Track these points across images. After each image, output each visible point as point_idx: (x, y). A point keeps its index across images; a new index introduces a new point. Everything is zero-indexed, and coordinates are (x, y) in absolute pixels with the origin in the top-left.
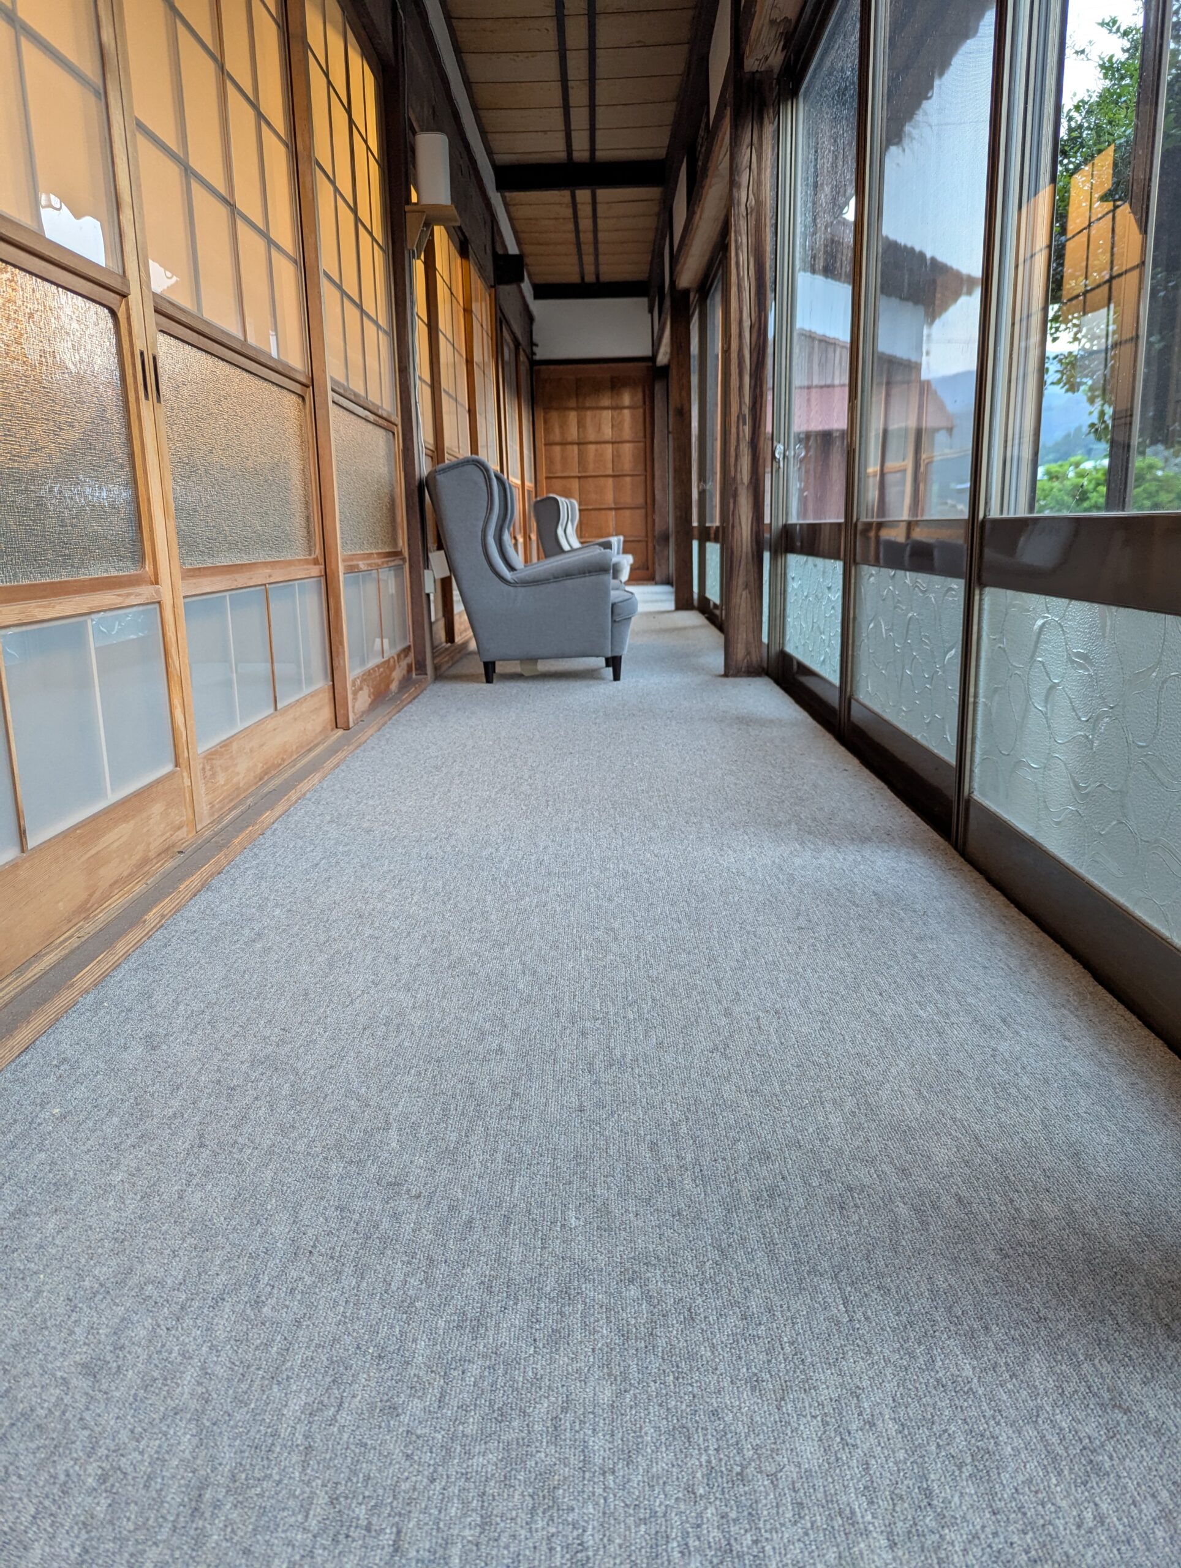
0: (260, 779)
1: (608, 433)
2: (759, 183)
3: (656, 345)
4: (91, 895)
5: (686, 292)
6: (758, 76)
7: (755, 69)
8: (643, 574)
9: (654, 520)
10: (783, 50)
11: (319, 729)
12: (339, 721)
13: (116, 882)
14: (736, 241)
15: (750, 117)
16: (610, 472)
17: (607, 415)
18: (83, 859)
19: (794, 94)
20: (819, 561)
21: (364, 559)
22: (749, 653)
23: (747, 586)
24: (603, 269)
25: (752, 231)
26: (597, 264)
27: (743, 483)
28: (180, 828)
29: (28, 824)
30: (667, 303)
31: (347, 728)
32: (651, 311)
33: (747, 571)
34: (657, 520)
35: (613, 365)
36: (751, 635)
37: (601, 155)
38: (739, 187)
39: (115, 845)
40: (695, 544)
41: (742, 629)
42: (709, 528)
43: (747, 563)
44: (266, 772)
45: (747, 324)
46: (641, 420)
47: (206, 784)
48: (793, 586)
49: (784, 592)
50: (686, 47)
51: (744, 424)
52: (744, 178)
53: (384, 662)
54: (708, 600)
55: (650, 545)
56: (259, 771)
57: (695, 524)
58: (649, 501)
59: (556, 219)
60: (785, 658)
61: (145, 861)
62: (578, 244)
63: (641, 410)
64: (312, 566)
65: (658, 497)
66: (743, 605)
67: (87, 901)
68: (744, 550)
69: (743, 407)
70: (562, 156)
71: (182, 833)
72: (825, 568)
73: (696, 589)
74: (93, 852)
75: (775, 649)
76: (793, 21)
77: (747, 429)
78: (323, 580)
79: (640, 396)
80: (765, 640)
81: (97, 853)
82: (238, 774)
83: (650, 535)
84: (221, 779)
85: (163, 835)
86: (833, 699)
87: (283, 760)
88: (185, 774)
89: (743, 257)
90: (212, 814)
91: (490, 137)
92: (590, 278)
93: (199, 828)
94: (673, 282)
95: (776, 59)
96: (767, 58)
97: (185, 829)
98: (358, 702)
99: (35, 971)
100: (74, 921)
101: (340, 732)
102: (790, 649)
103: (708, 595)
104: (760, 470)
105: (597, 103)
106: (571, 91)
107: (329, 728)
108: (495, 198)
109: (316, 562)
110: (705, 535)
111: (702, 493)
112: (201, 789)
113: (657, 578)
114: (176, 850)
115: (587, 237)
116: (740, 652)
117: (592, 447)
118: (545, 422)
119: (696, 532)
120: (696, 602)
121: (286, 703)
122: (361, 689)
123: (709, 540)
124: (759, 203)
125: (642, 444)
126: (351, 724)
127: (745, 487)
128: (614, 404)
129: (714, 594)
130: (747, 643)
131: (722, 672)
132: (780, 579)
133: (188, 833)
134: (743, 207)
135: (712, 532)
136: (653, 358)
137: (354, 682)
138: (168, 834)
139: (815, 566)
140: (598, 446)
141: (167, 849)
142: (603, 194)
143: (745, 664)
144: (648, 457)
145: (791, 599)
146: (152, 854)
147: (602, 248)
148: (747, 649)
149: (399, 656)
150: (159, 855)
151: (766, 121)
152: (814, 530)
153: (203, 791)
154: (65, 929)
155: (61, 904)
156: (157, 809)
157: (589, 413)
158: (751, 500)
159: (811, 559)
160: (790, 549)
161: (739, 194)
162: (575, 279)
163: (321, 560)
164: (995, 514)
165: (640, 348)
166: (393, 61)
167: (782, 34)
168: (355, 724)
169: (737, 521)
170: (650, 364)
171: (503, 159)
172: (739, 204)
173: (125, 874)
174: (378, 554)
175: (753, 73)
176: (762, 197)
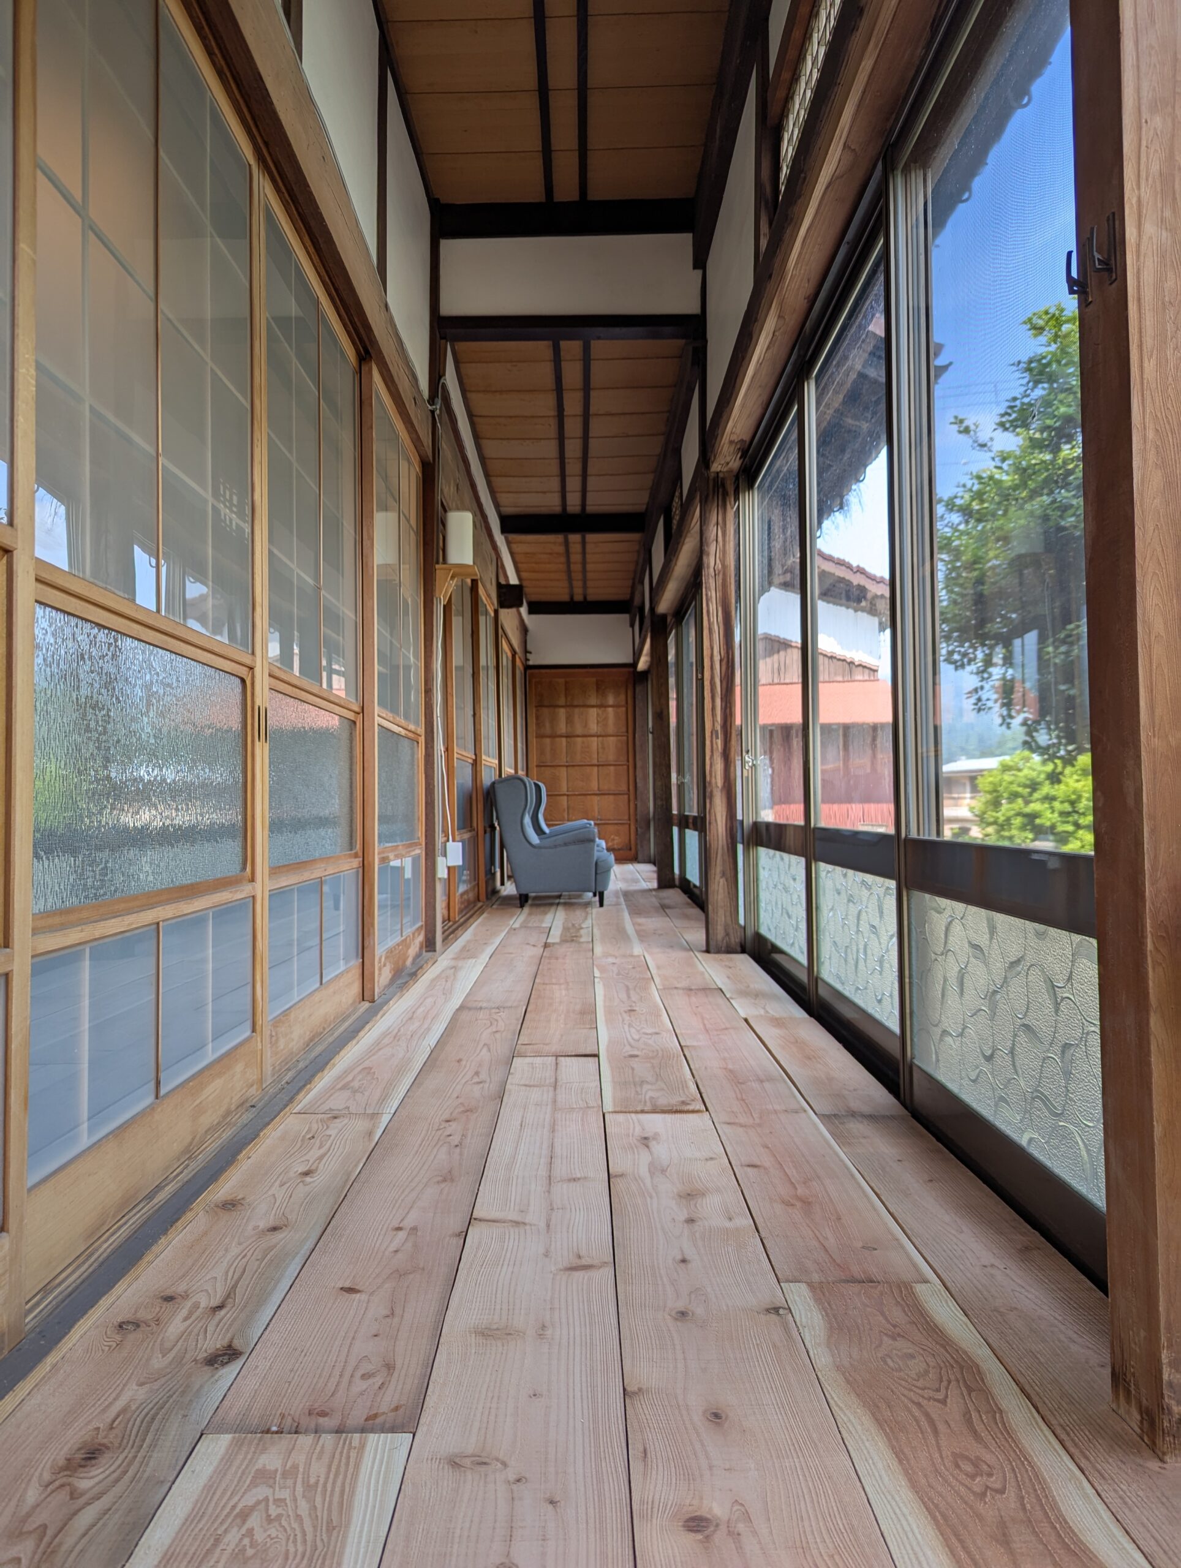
0: (307, 1046)
1: (594, 728)
2: (724, 552)
3: (637, 655)
4: (193, 1139)
5: (664, 617)
6: (721, 475)
7: (719, 470)
8: (628, 855)
9: (636, 805)
10: (740, 458)
11: (350, 1001)
12: (366, 994)
13: (209, 1129)
14: (707, 595)
15: (716, 504)
16: (595, 762)
17: (593, 712)
18: (191, 1108)
19: (750, 486)
20: (785, 856)
21: (392, 851)
22: (727, 934)
23: (723, 874)
24: (590, 591)
25: (720, 587)
26: (585, 587)
27: (717, 787)
28: (252, 1085)
29: (162, 1076)
30: (647, 622)
31: (373, 1001)
32: (632, 625)
33: (724, 861)
34: (639, 805)
35: (600, 670)
36: (729, 918)
37: (590, 509)
38: (708, 555)
39: (211, 1098)
40: (675, 830)
41: (721, 912)
42: (687, 816)
43: (723, 855)
44: (311, 1040)
45: (717, 658)
46: (623, 717)
47: (271, 1047)
48: (763, 874)
49: (757, 880)
50: (662, 438)
51: (717, 738)
52: (712, 548)
53: (403, 941)
54: (688, 882)
55: (633, 827)
56: (307, 1038)
57: (675, 812)
58: (631, 788)
59: (551, 554)
60: (759, 938)
61: (228, 1113)
62: (569, 572)
63: (624, 709)
64: (353, 860)
65: (639, 785)
66: (721, 891)
67: (191, 1144)
68: (720, 842)
69: (716, 724)
70: (558, 509)
71: (253, 1091)
72: (790, 861)
73: (677, 871)
74: (198, 1102)
75: (750, 932)
76: (747, 443)
77: (719, 743)
78: (361, 870)
79: (623, 697)
80: (742, 922)
81: (201, 1103)
82: (293, 1040)
83: (632, 818)
84: (282, 1044)
85: (241, 1091)
86: (803, 977)
87: (324, 1029)
88: (259, 1039)
89: (713, 607)
90: (273, 1075)
91: (498, 495)
92: (578, 598)
93: (264, 1086)
94: (652, 609)
95: (735, 464)
96: (728, 463)
97: (255, 1087)
98: (383, 977)
99: (160, 1199)
100: (183, 1160)
101: (366, 1005)
102: (763, 931)
103: (689, 877)
104: (732, 775)
105: (589, 473)
106: (567, 466)
107: (358, 1000)
108: (500, 539)
109: (356, 856)
110: (685, 822)
111: (681, 786)
112: (268, 1053)
113: (640, 857)
114: (248, 1105)
115: (576, 567)
116: (719, 932)
117: (579, 740)
118: (537, 718)
119: (676, 821)
120: (677, 882)
121: (329, 978)
122: (385, 965)
123: (688, 827)
124: (724, 566)
125: (625, 738)
126: (376, 998)
127: (719, 790)
128: (599, 703)
129: (693, 875)
130: (726, 927)
131: (704, 948)
132: (752, 869)
133: (257, 1090)
134: (712, 570)
135: (691, 821)
136: (635, 664)
137: (380, 959)
138: (244, 1091)
139: (782, 859)
140: (584, 739)
141: (243, 1104)
142: (591, 537)
143: (725, 944)
144: (632, 749)
145: (763, 885)
146: (233, 1107)
147: (589, 575)
148: (726, 930)
149: (413, 934)
150: (237, 1108)
151: (728, 507)
152: (780, 828)
153: (269, 1054)
154: (175, 1167)
155: (175, 1144)
156: (239, 1068)
157: (577, 710)
158: (725, 800)
159: (778, 853)
160: (760, 843)
161: (709, 560)
162: (565, 598)
163: (361, 854)
164: (914, 834)
165: (622, 656)
166: (431, 459)
167: (739, 449)
168: (379, 997)
169: (713, 818)
170: (631, 670)
171: (508, 510)
172: (708, 567)
173: (215, 1123)
174: (404, 845)
175: (718, 473)
176: (727, 563)
